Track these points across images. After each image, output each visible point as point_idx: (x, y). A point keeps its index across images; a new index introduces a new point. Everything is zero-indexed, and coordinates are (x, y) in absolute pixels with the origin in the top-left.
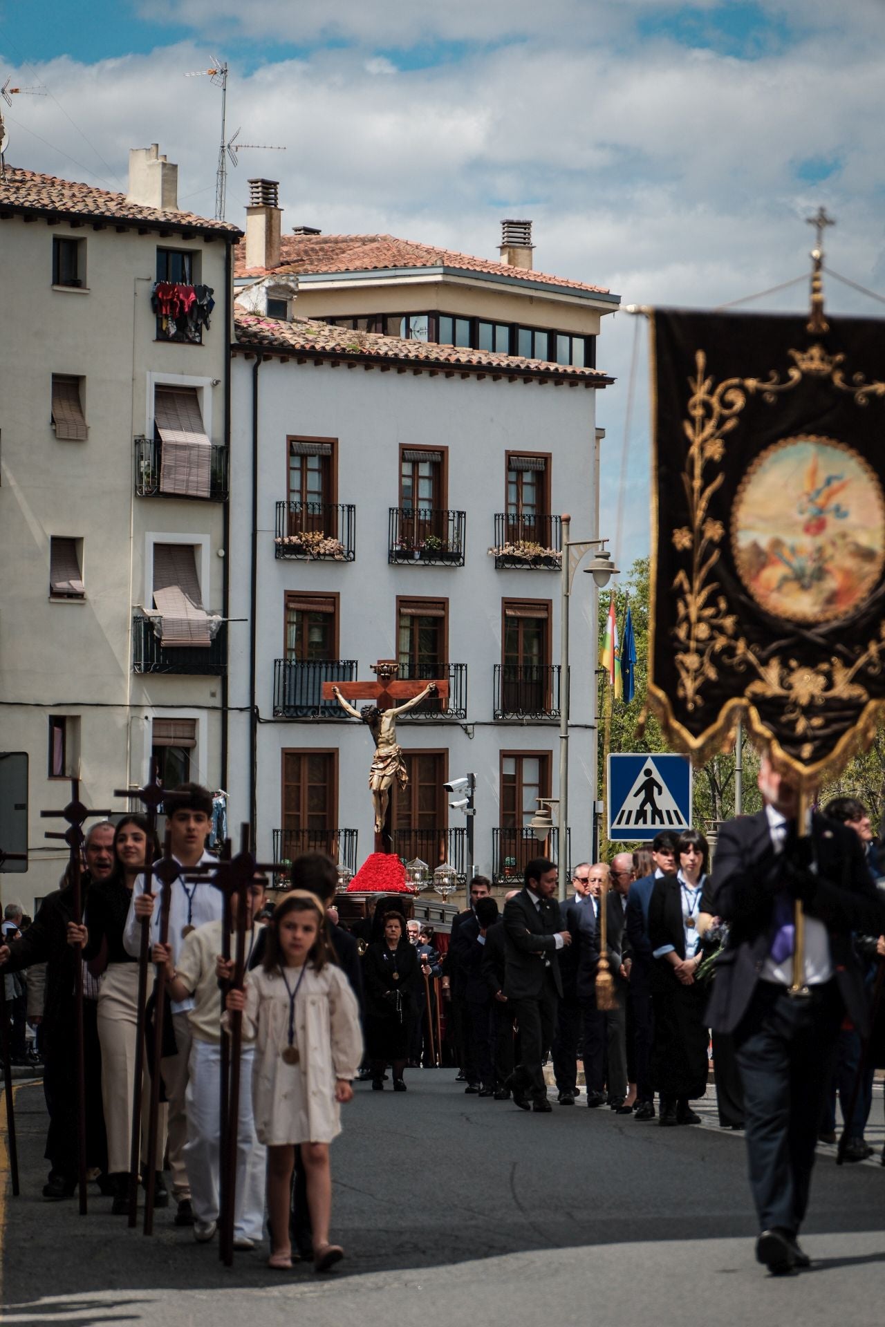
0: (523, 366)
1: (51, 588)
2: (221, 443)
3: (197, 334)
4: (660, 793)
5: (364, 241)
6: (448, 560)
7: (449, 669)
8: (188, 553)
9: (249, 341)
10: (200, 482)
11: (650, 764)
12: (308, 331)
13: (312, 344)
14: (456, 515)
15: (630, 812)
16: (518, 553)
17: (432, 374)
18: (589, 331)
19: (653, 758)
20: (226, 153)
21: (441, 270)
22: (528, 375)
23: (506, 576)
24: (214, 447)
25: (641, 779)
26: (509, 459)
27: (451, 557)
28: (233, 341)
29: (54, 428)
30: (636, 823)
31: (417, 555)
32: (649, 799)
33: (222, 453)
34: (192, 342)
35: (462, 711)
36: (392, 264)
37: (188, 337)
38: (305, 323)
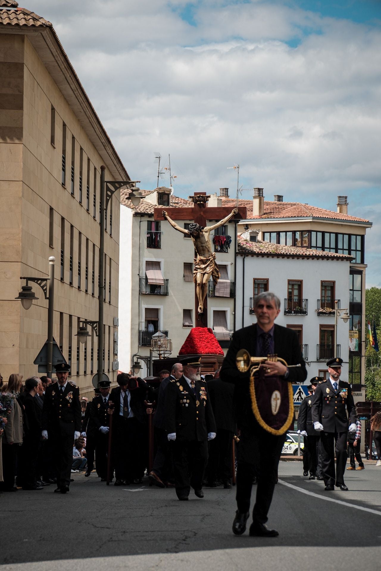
0: (326, 255)
1: (183, 324)
2: (233, 281)
3: (226, 250)
4: (303, 394)
5: (292, 205)
6: (302, 314)
7: (302, 346)
8: (224, 313)
9: (242, 251)
10: (227, 292)
11: (300, 387)
12: (261, 246)
13: (261, 251)
14: (305, 300)
15: (295, 399)
16: (324, 311)
17: (298, 259)
18: (362, 234)
19: (301, 386)
20: (239, 191)
21: (312, 218)
22: (328, 258)
23: (321, 318)
24: (231, 283)
25: (298, 391)
26: (322, 283)
27: (303, 312)
28: (237, 251)
29: (184, 278)
30: (297, 401)
31: (293, 312)
32: (300, 395)
33: (234, 284)
34: (226, 252)
35: (307, 358)
36: (297, 216)
37: (224, 250)
38: (262, 242)
